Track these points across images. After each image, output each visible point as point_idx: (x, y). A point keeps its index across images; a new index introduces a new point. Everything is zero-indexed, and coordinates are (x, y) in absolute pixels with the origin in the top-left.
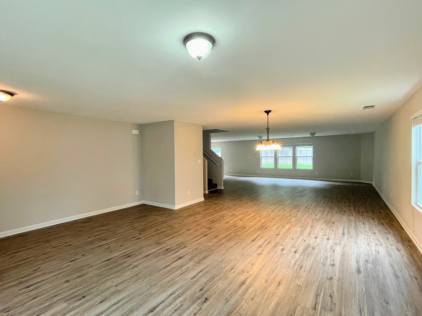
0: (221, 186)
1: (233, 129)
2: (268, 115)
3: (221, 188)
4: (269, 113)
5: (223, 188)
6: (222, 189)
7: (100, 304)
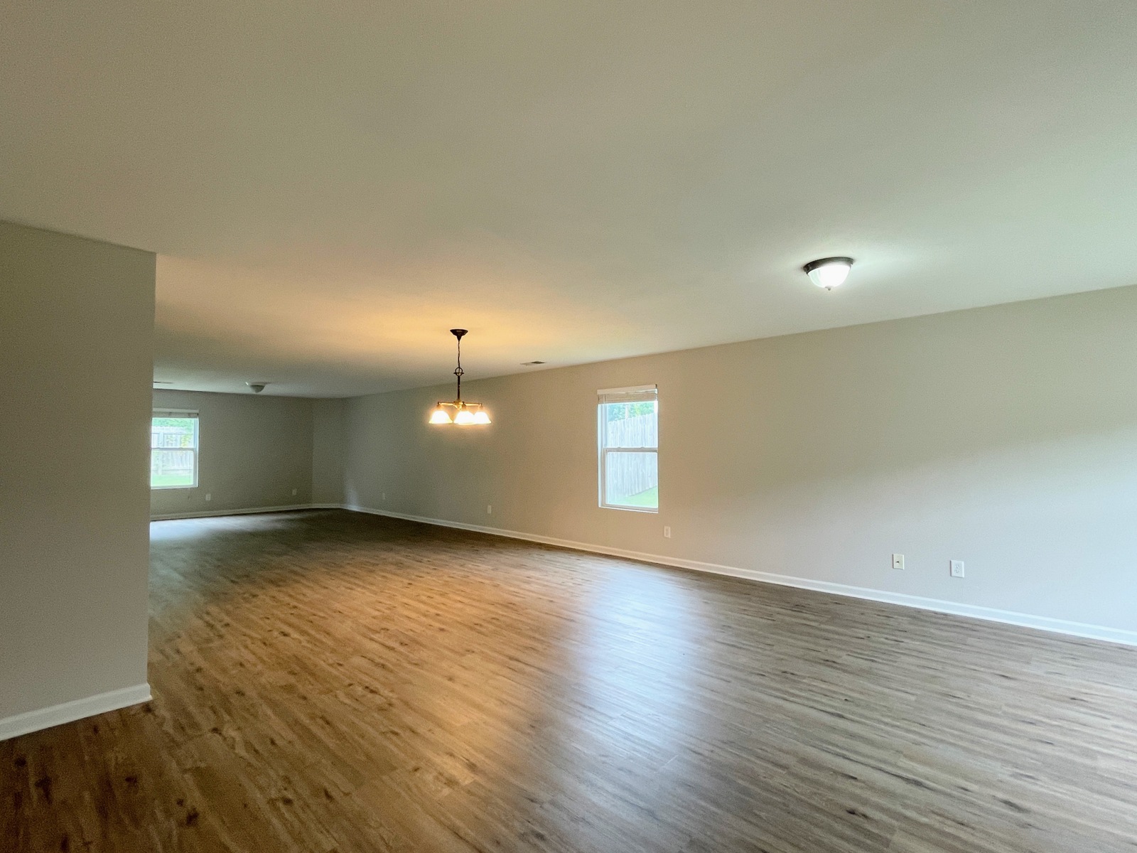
2: (459, 341)
7: (859, 778)
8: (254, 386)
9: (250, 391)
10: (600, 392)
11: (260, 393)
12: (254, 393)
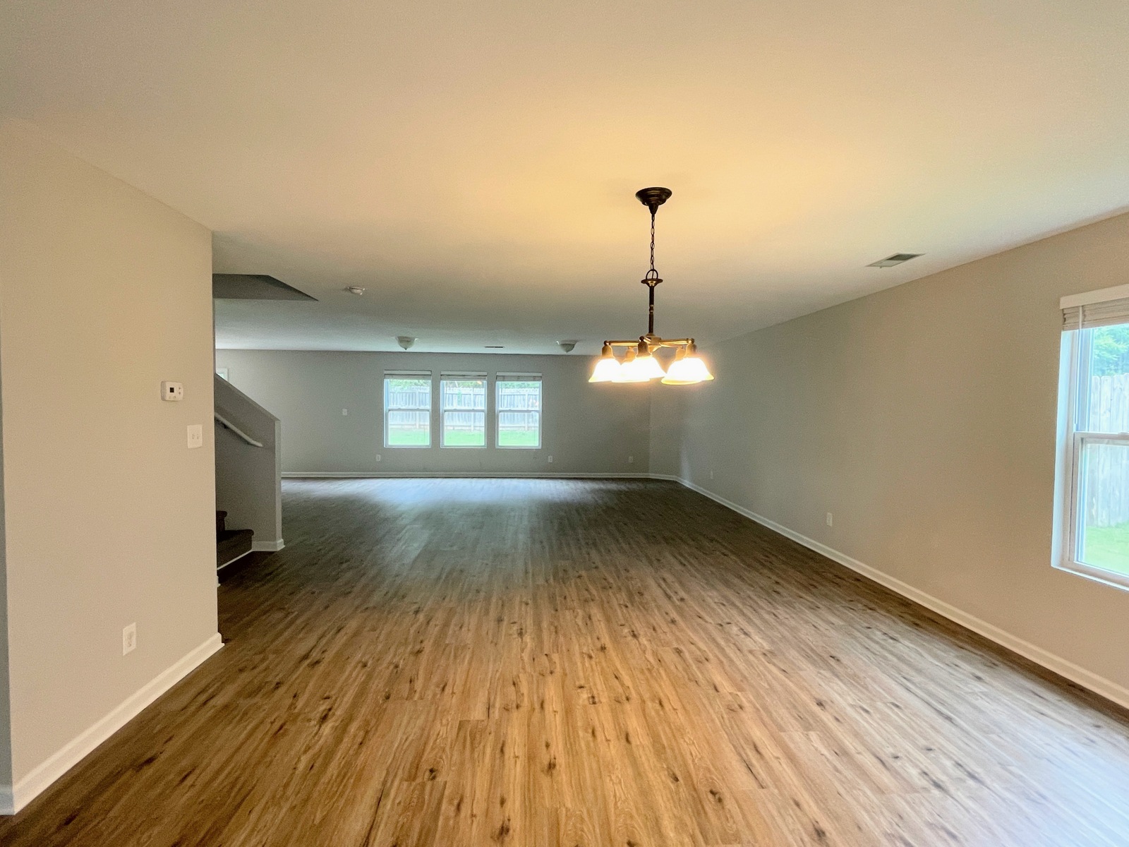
0: (274, 539)
1: (350, 289)
2: (653, 216)
3: (275, 545)
4: (659, 206)
5: (280, 545)
6: (279, 549)
8: (563, 345)
9: (562, 352)
10: (1066, 302)
11: (571, 353)
12: (565, 353)
